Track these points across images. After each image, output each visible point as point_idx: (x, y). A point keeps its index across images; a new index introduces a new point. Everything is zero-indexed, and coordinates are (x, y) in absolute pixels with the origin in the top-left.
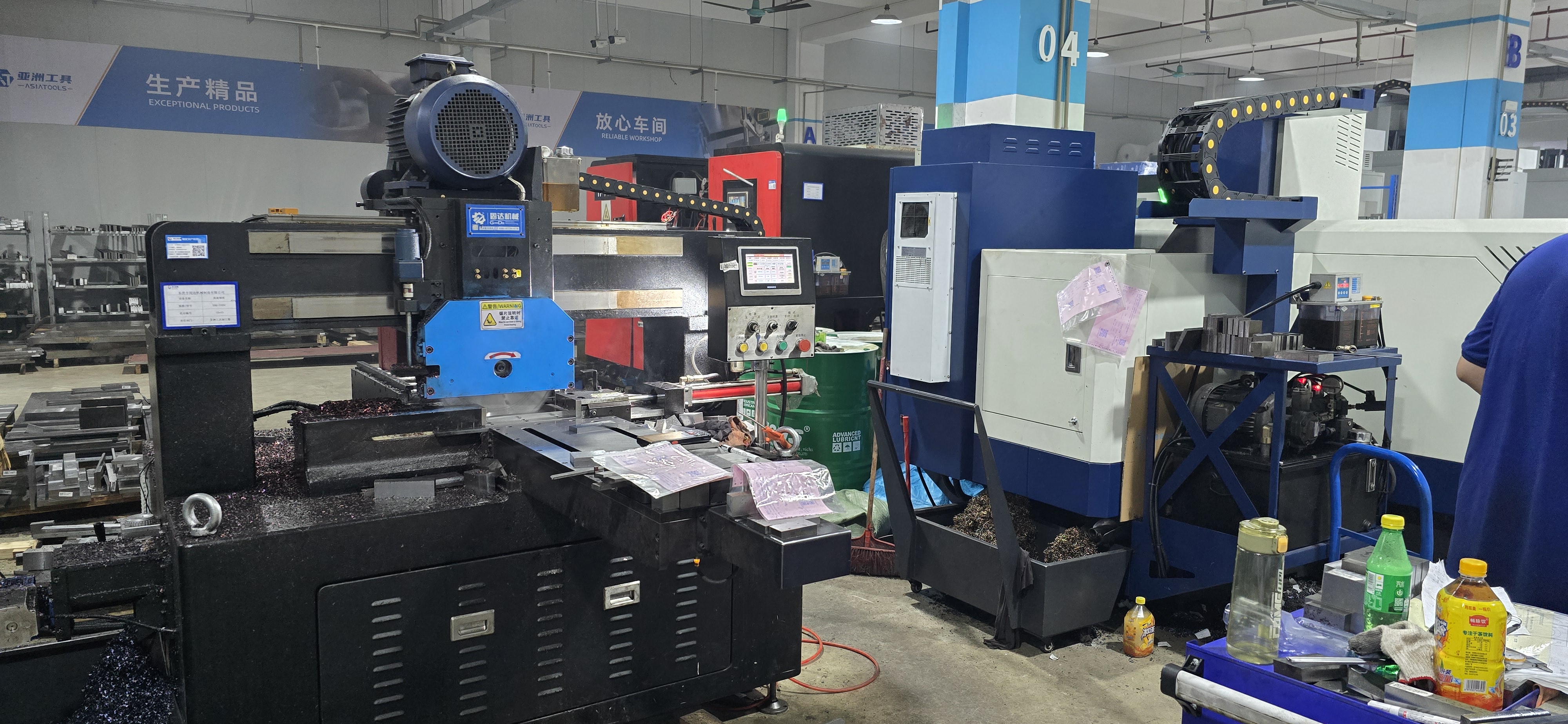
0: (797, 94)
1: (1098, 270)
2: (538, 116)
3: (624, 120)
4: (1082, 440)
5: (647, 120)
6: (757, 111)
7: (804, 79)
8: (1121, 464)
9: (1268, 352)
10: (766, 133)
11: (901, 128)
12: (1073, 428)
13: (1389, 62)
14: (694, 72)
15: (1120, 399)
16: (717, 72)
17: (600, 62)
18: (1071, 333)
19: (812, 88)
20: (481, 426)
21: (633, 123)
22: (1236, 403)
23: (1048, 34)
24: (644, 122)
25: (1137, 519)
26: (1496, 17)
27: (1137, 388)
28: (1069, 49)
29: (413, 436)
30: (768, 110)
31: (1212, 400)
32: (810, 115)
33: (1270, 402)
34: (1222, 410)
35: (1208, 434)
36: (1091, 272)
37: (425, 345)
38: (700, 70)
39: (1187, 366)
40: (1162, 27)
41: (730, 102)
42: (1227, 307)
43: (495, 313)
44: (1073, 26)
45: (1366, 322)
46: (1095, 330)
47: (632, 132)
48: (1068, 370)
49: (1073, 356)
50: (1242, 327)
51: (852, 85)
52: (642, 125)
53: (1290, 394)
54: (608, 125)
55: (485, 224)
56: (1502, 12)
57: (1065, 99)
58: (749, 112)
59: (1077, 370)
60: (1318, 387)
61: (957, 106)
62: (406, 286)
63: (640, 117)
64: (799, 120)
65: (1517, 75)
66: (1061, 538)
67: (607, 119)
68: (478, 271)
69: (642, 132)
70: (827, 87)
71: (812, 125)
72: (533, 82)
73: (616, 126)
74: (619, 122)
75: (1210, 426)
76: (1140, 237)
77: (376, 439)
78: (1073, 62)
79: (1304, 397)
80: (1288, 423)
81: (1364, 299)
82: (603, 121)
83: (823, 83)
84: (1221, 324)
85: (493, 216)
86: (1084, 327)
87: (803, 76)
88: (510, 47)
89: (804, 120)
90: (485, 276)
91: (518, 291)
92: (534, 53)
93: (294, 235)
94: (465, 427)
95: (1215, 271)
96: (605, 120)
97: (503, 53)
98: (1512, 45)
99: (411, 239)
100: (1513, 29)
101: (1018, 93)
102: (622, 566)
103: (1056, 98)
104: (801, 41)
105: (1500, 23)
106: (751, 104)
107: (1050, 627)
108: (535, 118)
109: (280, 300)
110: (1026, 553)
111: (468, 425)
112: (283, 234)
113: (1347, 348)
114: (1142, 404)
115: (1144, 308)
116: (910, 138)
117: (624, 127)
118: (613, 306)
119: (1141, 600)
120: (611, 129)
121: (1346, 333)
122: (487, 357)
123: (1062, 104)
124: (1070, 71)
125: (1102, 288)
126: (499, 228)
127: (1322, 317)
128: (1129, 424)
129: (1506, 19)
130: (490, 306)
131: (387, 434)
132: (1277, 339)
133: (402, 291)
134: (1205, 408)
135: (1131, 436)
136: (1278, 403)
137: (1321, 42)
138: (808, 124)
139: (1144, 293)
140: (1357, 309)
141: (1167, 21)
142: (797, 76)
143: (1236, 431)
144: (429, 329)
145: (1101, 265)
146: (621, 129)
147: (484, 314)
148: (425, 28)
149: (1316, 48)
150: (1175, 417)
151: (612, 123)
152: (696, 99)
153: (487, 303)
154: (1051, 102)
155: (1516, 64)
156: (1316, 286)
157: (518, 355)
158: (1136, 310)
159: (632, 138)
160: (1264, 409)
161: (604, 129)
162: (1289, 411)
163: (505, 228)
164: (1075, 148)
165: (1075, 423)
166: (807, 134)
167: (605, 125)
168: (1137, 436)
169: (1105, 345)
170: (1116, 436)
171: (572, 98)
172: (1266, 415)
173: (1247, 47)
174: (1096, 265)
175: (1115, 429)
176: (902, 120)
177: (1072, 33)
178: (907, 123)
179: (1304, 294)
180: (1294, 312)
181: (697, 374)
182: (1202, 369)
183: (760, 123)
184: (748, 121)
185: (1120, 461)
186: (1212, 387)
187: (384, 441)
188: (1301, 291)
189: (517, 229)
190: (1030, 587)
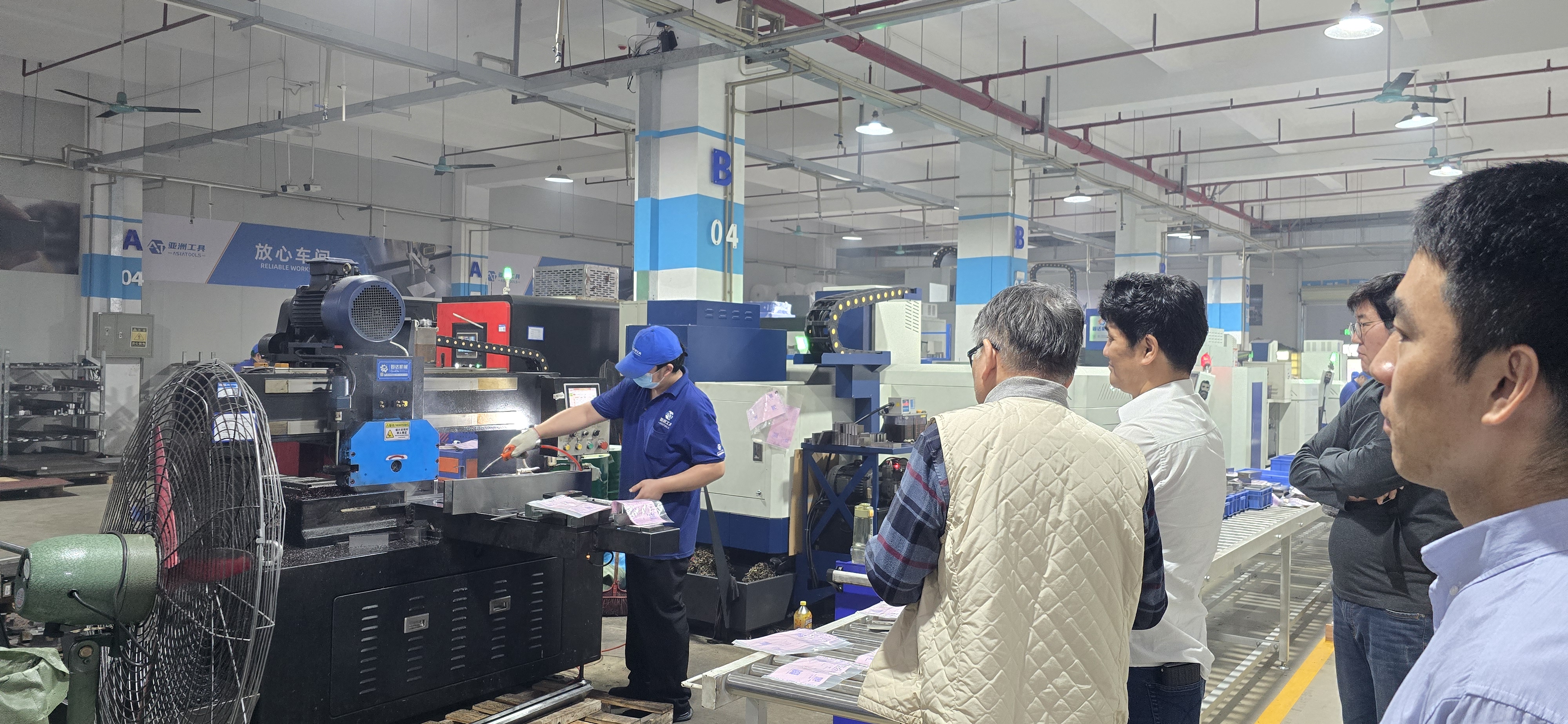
0: (463, 232)
1: (771, 396)
2: (192, 246)
3: (286, 251)
4: (765, 504)
5: (309, 251)
6: (423, 246)
7: (471, 219)
8: (789, 519)
9: (868, 444)
10: (431, 267)
11: (602, 284)
12: (759, 497)
13: (951, 227)
14: (361, 209)
15: (786, 477)
16: (385, 209)
17: (263, 196)
18: (757, 436)
19: (479, 227)
20: (404, 502)
21: (295, 254)
22: (852, 476)
23: (717, 226)
24: (306, 254)
25: (798, 553)
26: (1006, 214)
27: (797, 469)
28: (732, 236)
29: (364, 509)
30: (434, 245)
31: (840, 475)
32: (476, 251)
33: (870, 474)
34: (845, 480)
35: (838, 495)
36: (767, 396)
37: (351, 451)
38: (369, 207)
39: (824, 455)
40: (783, 194)
41: (395, 237)
42: (845, 418)
43: (393, 430)
44: (733, 219)
45: (919, 426)
46: (771, 434)
47: (293, 262)
48: (754, 460)
49: (758, 450)
50: (854, 429)
51: (518, 226)
52: (304, 256)
53: (880, 470)
54: (267, 256)
55: (388, 372)
56: (1010, 211)
57: (730, 271)
58: (415, 246)
59: (760, 460)
60: (897, 466)
61: (652, 273)
62: (338, 413)
63: (302, 248)
64: (465, 255)
65: (1022, 254)
66: (754, 569)
67: (267, 250)
68: (382, 403)
69: (304, 263)
70: (492, 227)
71: (478, 260)
72: (192, 213)
73: (277, 256)
74: (279, 253)
75: (839, 491)
76: (789, 372)
77: (343, 511)
78: (735, 245)
79: (888, 470)
80: (880, 486)
81: (917, 412)
82: (263, 251)
83: (490, 223)
84: (842, 428)
85: (393, 367)
86: (764, 431)
87: (469, 216)
88: (169, 179)
89: (469, 255)
90: (386, 406)
91: (405, 415)
92: (194, 186)
93: (291, 381)
94: (395, 503)
95: (837, 396)
96: (265, 250)
97: (159, 184)
98: (1018, 232)
99: (344, 383)
100: (1019, 222)
101: (698, 267)
102: (500, 586)
103: (723, 271)
104: (467, 184)
105: (1010, 218)
106: (417, 239)
107: (749, 626)
108: (189, 247)
109: (281, 423)
110: (734, 578)
111: (396, 502)
112: (285, 381)
113: (909, 441)
114: (799, 480)
115: (799, 418)
116: (609, 291)
117: (284, 257)
118: (474, 423)
119: (803, 603)
120: (271, 259)
121: (909, 432)
122: (387, 459)
123: (728, 274)
124: (733, 252)
125: (773, 407)
126: (396, 375)
127: (896, 424)
128: (792, 492)
129: (1013, 215)
130: (390, 425)
131: (350, 508)
132: (872, 436)
133: (335, 416)
134: (836, 480)
135: (794, 501)
136: (875, 475)
137: (901, 211)
138: (473, 260)
139: (798, 410)
140: (912, 418)
141: (787, 189)
142: (463, 215)
143: (852, 493)
144: (354, 439)
145: (773, 393)
146: (281, 260)
147: (387, 430)
148: (75, 157)
149: (898, 214)
150: (818, 489)
151: (273, 254)
152: (365, 233)
153: (389, 423)
154: (720, 273)
155: (1021, 247)
156: (891, 405)
157: (406, 457)
158: (794, 420)
159: (293, 268)
160: (868, 478)
161: (264, 259)
162: (881, 479)
163: (399, 375)
164: (748, 315)
165: (760, 494)
166: (473, 267)
167: (264, 255)
168: (797, 500)
169: (777, 443)
170: (785, 501)
171: (229, 229)
172: (869, 481)
173: (849, 212)
174: (770, 393)
175: (784, 495)
176: (603, 277)
177: (732, 225)
178: (607, 279)
179: (886, 410)
180: (882, 421)
181: (524, 467)
182: (833, 455)
183: (426, 257)
184: (414, 255)
185: (787, 516)
186: (839, 467)
187: (352, 512)
188: (884, 407)
189: (406, 375)
190: (737, 599)
